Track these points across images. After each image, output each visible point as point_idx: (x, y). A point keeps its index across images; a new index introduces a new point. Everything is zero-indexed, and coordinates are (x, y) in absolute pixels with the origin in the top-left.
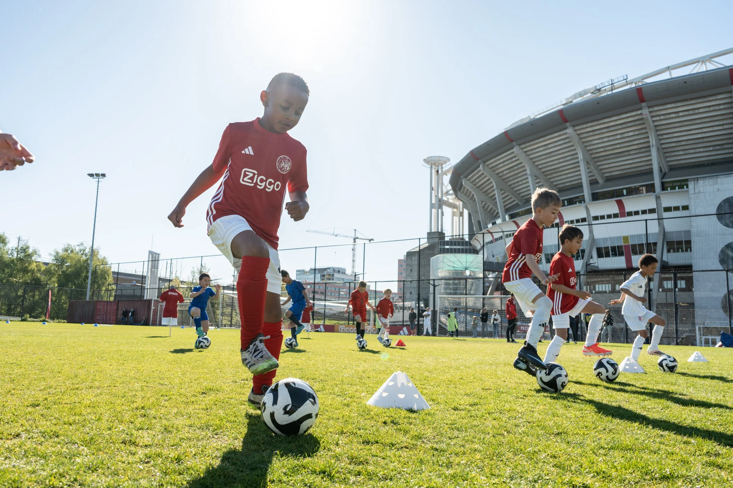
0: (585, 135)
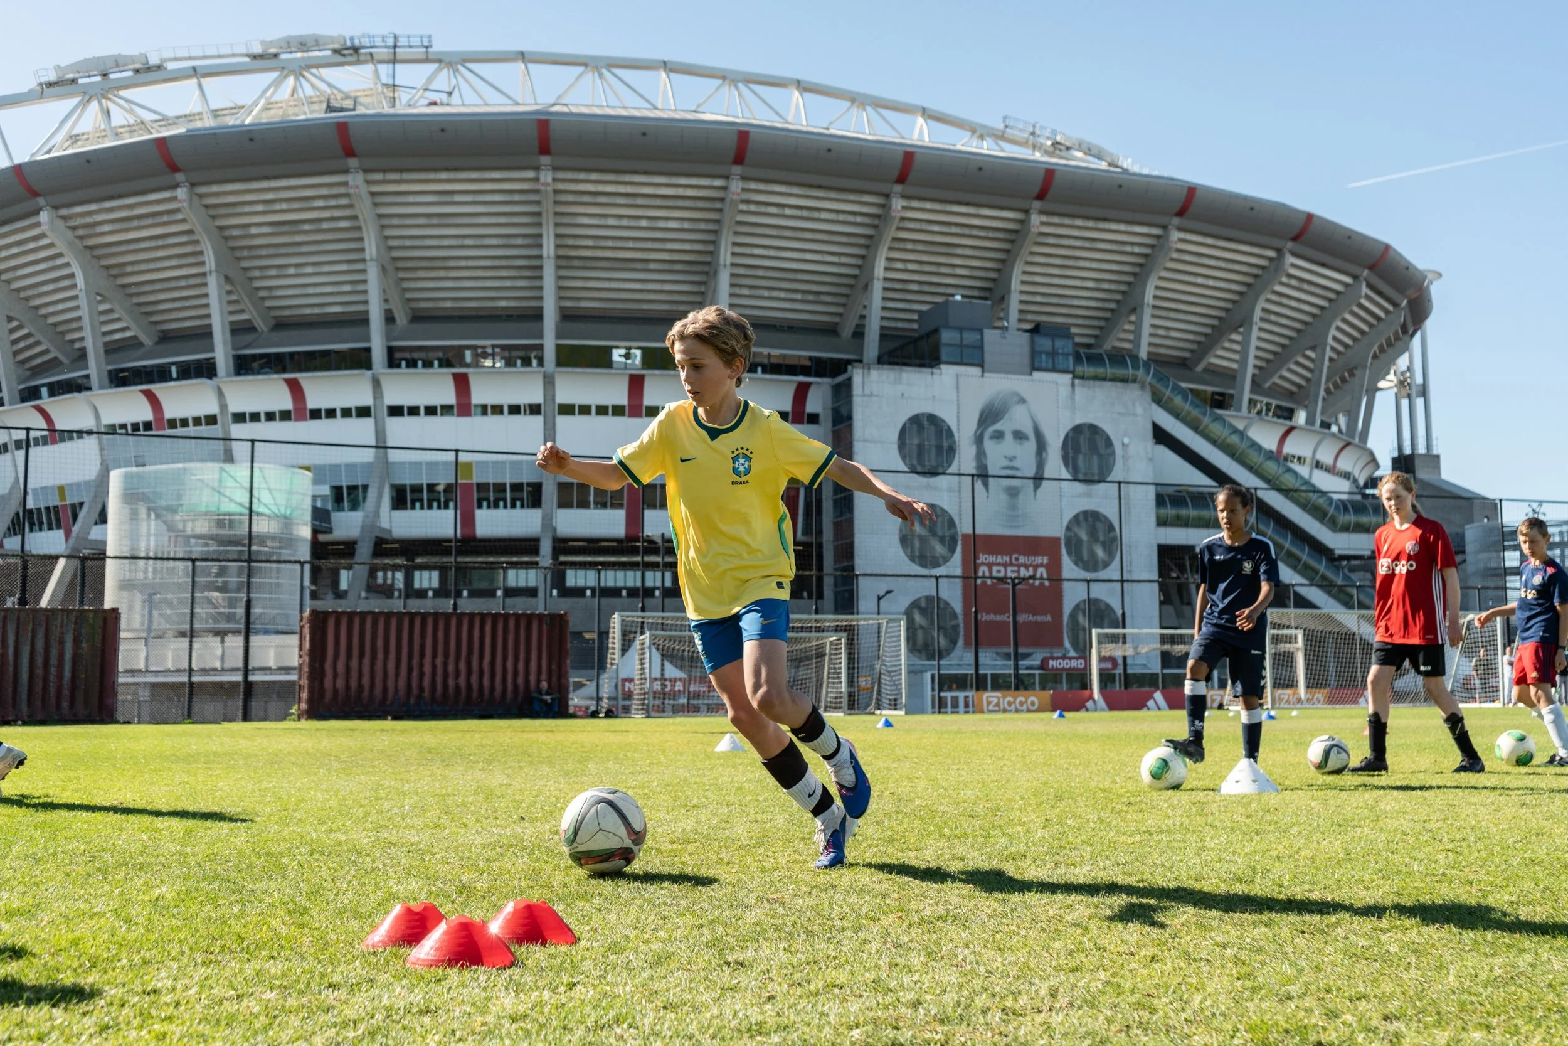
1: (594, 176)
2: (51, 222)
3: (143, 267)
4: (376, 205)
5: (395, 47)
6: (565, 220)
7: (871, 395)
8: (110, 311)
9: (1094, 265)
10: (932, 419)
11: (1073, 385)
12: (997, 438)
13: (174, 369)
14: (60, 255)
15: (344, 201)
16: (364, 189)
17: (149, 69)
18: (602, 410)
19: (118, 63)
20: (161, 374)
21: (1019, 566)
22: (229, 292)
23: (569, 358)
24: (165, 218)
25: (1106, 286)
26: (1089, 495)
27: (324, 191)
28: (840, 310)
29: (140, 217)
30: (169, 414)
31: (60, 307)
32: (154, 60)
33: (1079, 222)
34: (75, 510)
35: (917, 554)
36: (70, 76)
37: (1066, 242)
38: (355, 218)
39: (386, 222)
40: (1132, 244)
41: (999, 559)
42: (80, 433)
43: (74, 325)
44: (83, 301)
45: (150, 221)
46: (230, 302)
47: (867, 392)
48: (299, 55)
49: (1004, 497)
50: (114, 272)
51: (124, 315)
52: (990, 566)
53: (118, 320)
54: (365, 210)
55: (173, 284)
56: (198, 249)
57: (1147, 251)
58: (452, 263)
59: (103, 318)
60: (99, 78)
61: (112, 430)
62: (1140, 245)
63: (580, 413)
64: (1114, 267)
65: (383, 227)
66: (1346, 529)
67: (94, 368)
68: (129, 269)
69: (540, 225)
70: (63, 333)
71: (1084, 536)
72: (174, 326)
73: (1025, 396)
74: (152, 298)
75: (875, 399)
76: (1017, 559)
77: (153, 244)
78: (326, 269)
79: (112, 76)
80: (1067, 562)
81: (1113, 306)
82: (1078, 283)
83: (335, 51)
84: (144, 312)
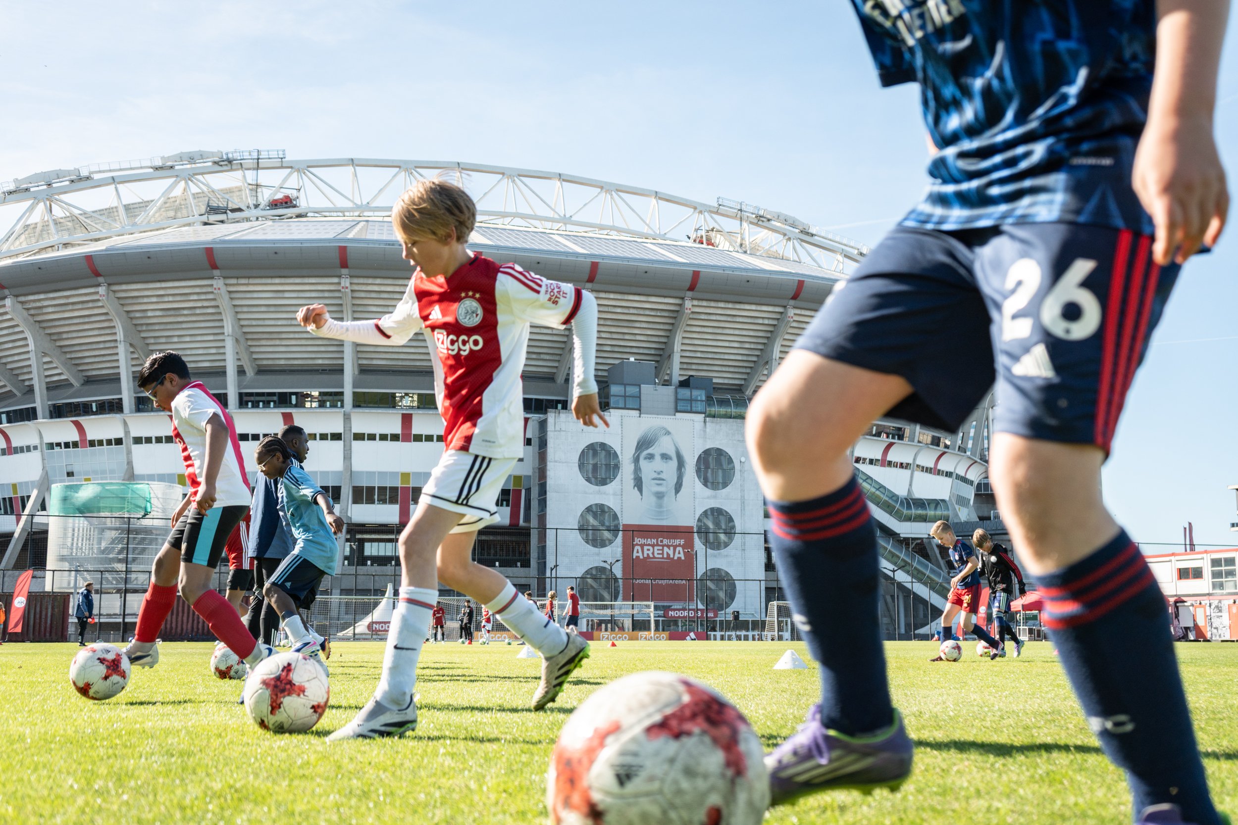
0: (363, 295)
1: (378, 281)
2: (13, 305)
3: (75, 335)
4: (232, 299)
5: (258, 159)
6: (360, 309)
7: (560, 430)
8: (51, 362)
9: (737, 332)
10: (603, 446)
11: (705, 422)
12: (650, 458)
13: (94, 405)
14: (17, 326)
15: (211, 296)
16: (224, 289)
17: (80, 179)
18: (383, 437)
19: (59, 175)
20: (85, 409)
21: (663, 546)
22: (132, 353)
23: (362, 401)
24: (90, 305)
25: (747, 346)
26: (715, 497)
27: (198, 290)
28: (556, 364)
29: (73, 304)
30: (90, 437)
31: (16, 358)
32: (84, 173)
33: (722, 305)
34: (24, 501)
35: (590, 538)
36: (25, 186)
37: (714, 318)
38: (218, 307)
39: (239, 309)
40: (763, 318)
41: (649, 541)
42: (28, 449)
43: (25, 370)
44: (32, 355)
45: (80, 306)
46: (133, 359)
47: (558, 428)
48: (189, 166)
49: (653, 499)
50: (55, 337)
51: (60, 366)
52: (642, 546)
53: (56, 368)
54: (225, 303)
55: (94, 346)
56: (112, 325)
57: (775, 322)
58: (284, 336)
59: (46, 366)
60: (45, 187)
61: (51, 446)
62: (768, 318)
63: (368, 439)
64: (752, 333)
65: (237, 313)
66: (909, 519)
67: (40, 402)
68: (65, 336)
69: (342, 311)
70: (17, 375)
71: (711, 525)
72: (94, 373)
73: (669, 429)
74: (80, 355)
75: (563, 433)
76: (662, 541)
77: (81, 320)
78: (199, 338)
79: (54, 185)
80: (698, 545)
81: (754, 359)
82: (727, 344)
83: (215, 163)
84: (74, 364)
